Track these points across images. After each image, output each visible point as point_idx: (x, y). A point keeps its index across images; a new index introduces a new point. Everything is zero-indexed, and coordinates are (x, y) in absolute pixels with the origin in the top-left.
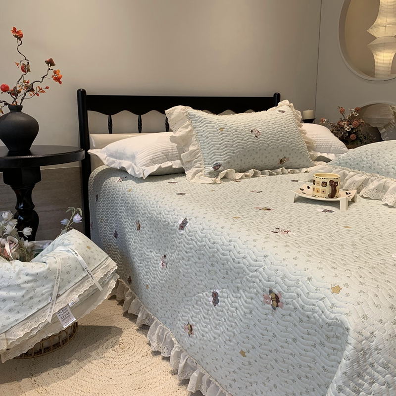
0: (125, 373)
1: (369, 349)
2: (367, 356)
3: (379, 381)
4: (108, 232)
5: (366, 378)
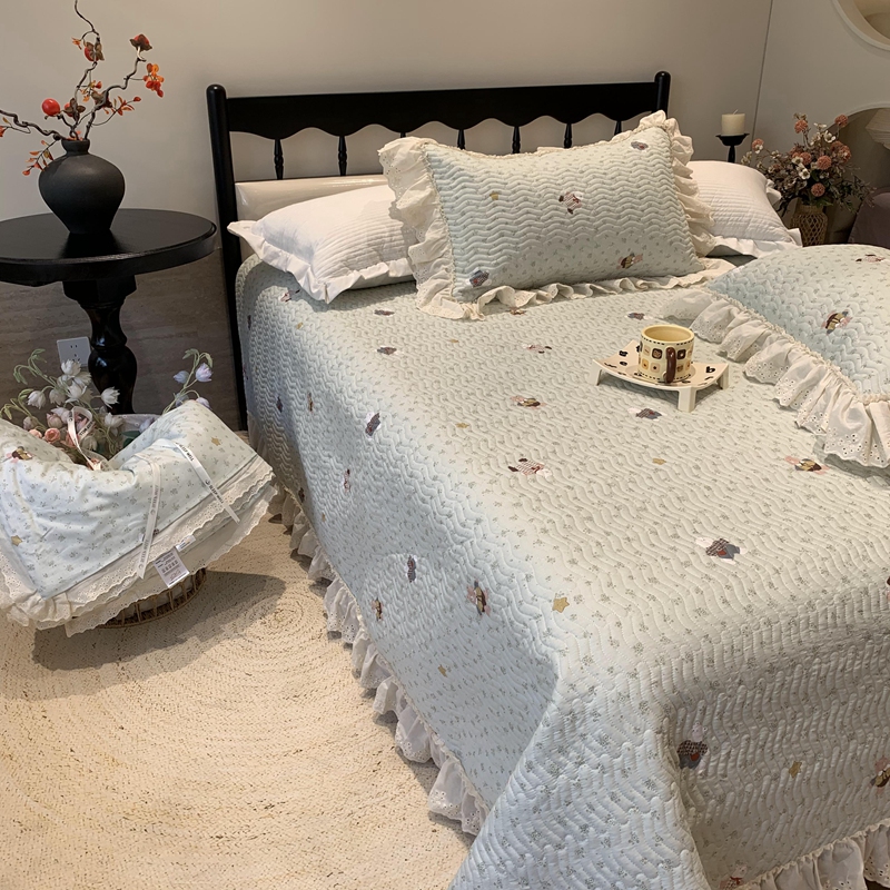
0: (276, 668)
1: (583, 712)
2: (578, 723)
3: (590, 761)
4: (267, 398)
5: (571, 755)
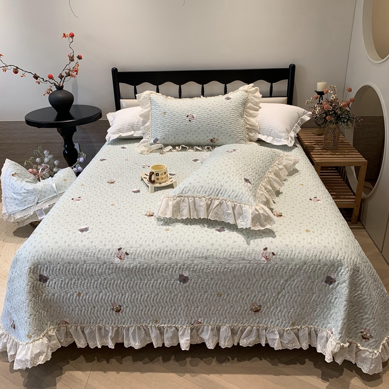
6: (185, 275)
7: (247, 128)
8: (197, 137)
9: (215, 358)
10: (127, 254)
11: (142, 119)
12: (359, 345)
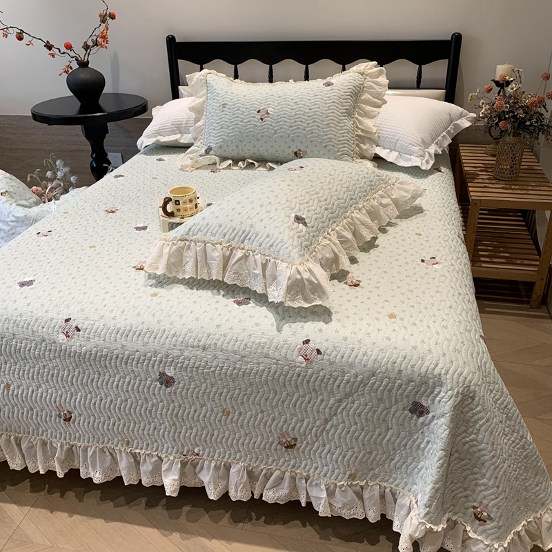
6: (168, 374)
7: (357, 135)
8: (272, 147)
9: (230, 512)
10: (78, 330)
11: (193, 115)
12: (468, 528)
